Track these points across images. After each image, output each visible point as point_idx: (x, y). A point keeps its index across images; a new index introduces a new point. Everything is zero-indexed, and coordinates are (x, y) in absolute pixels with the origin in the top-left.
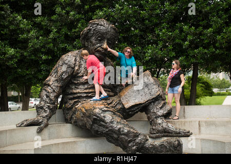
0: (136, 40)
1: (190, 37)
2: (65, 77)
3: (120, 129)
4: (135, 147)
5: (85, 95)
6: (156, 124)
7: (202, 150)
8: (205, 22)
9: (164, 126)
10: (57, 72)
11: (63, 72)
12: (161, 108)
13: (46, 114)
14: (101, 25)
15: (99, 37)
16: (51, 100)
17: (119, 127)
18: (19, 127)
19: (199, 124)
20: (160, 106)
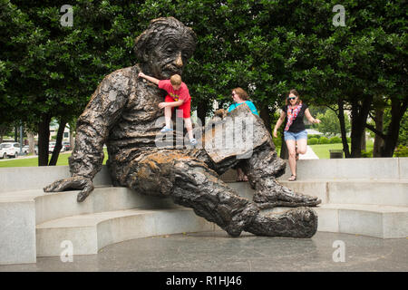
0: (206, 51)
1: (296, 50)
2: (115, 111)
3: (219, 194)
4: (242, 222)
5: (148, 141)
6: (263, 187)
7: (339, 227)
8: (320, 27)
9: (277, 191)
10: (100, 102)
11: (111, 103)
12: (270, 162)
13: (88, 172)
14: (173, 27)
15: (169, 46)
16: (94, 148)
17: (217, 191)
18: (51, 191)
19: (327, 187)
20: (269, 159)
